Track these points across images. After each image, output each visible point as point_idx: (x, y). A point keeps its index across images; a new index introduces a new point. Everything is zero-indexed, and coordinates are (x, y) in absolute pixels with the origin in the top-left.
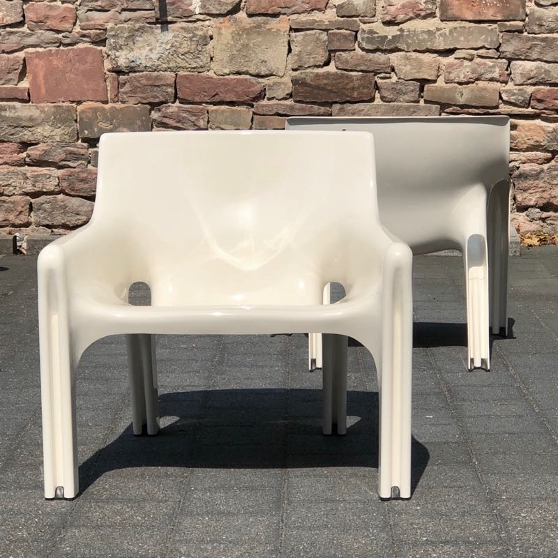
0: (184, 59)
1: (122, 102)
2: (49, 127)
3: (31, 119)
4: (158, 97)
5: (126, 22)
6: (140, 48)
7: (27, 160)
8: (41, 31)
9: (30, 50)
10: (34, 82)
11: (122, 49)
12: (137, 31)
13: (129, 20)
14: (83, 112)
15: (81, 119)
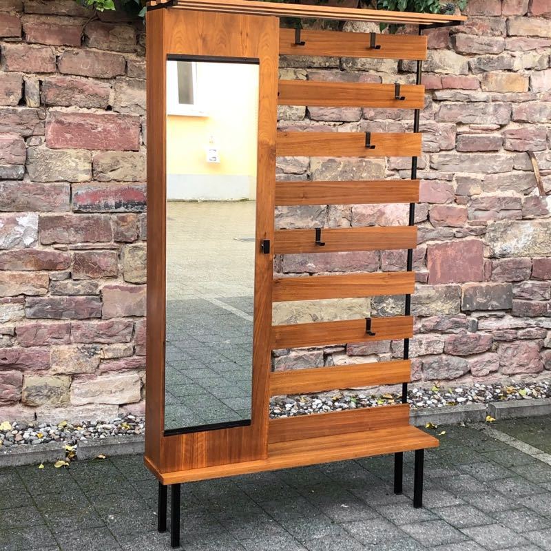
0: (539, 247)
1: (493, 281)
2: (440, 303)
3: (428, 298)
4: (520, 277)
5: (502, 219)
6: (509, 240)
7: (422, 329)
8: (440, 228)
9: (431, 243)
10: (433, 268)
11: (497, 240)
12: (509, 226)
13: (505, 218)
14: (467, 290)
15: (465, 296)
